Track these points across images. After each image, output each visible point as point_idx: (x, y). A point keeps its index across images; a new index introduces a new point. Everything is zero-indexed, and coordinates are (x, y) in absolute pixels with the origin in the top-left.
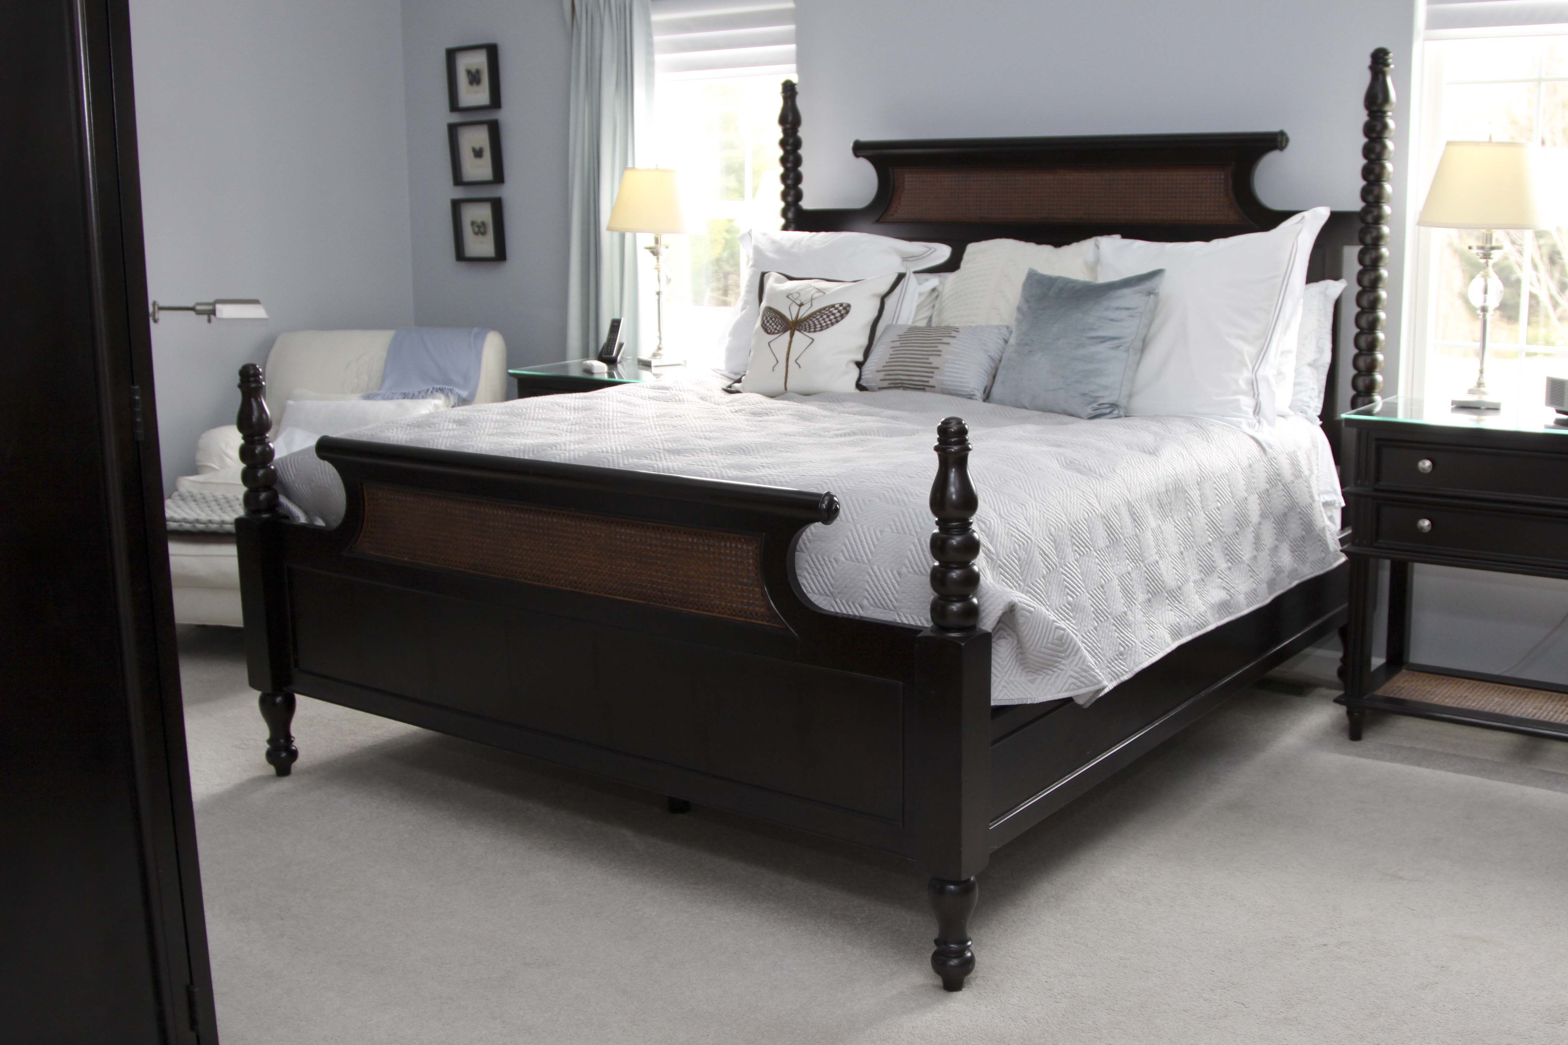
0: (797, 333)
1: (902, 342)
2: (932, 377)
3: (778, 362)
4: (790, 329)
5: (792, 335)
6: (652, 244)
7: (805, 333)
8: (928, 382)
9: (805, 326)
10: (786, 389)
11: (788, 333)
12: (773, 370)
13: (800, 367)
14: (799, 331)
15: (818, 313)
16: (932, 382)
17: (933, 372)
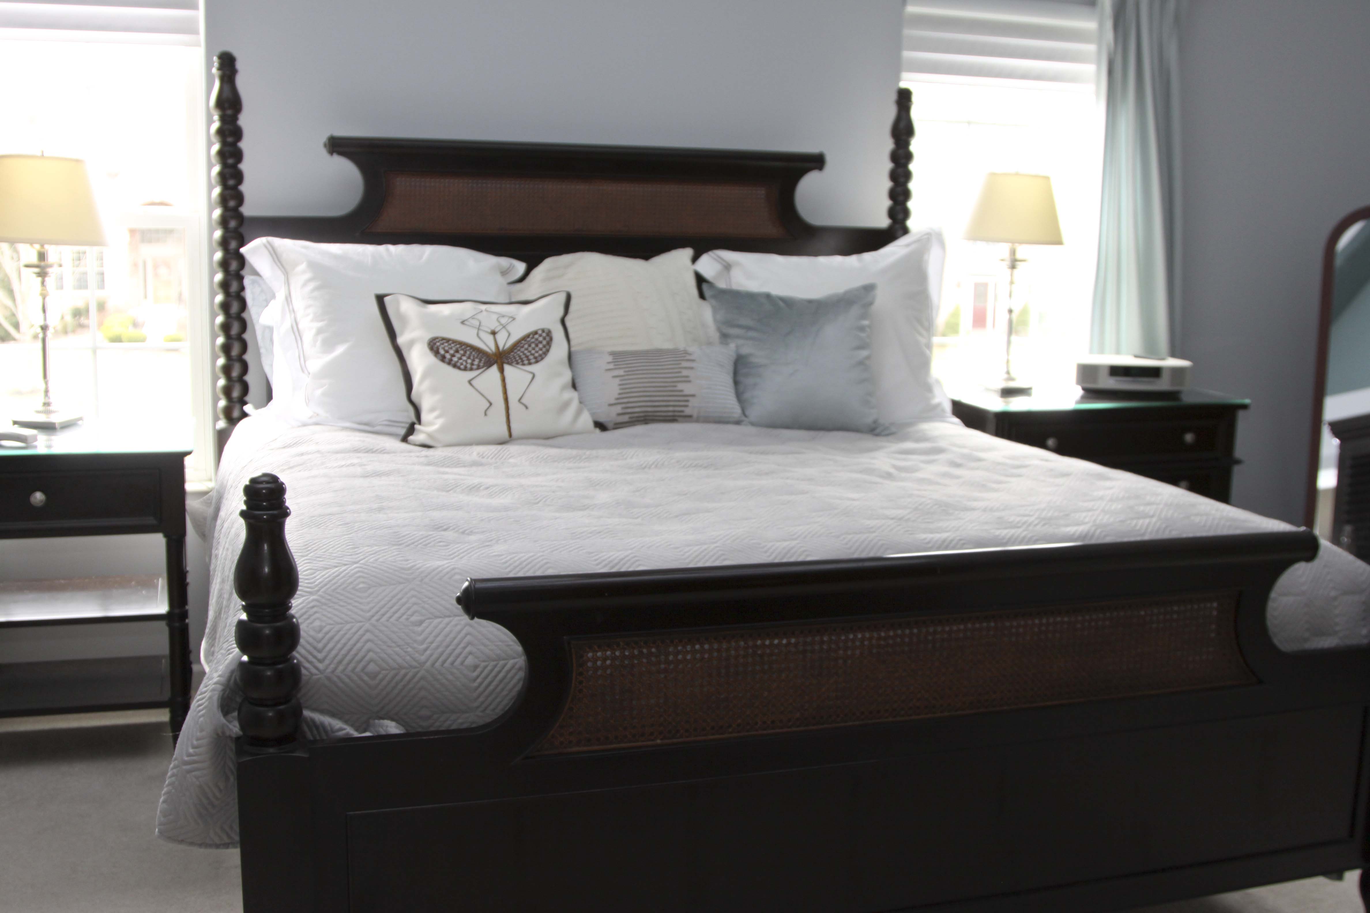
0: (507, 368)
1: (627, 369)
2: (686, 406)
3: (491, 404)
4: (496, 362)
5: (502, 370)
6: (34, 260)
7: (519, 366)
8: (682, 411)
9: (515, 358)
10: (510, 435)
11: (494, 369)
12: (486, 414)
13: (527, 408)
14: (510, 364)
15: (523, 342)
16: (688, 411)
17: (687, 401)
